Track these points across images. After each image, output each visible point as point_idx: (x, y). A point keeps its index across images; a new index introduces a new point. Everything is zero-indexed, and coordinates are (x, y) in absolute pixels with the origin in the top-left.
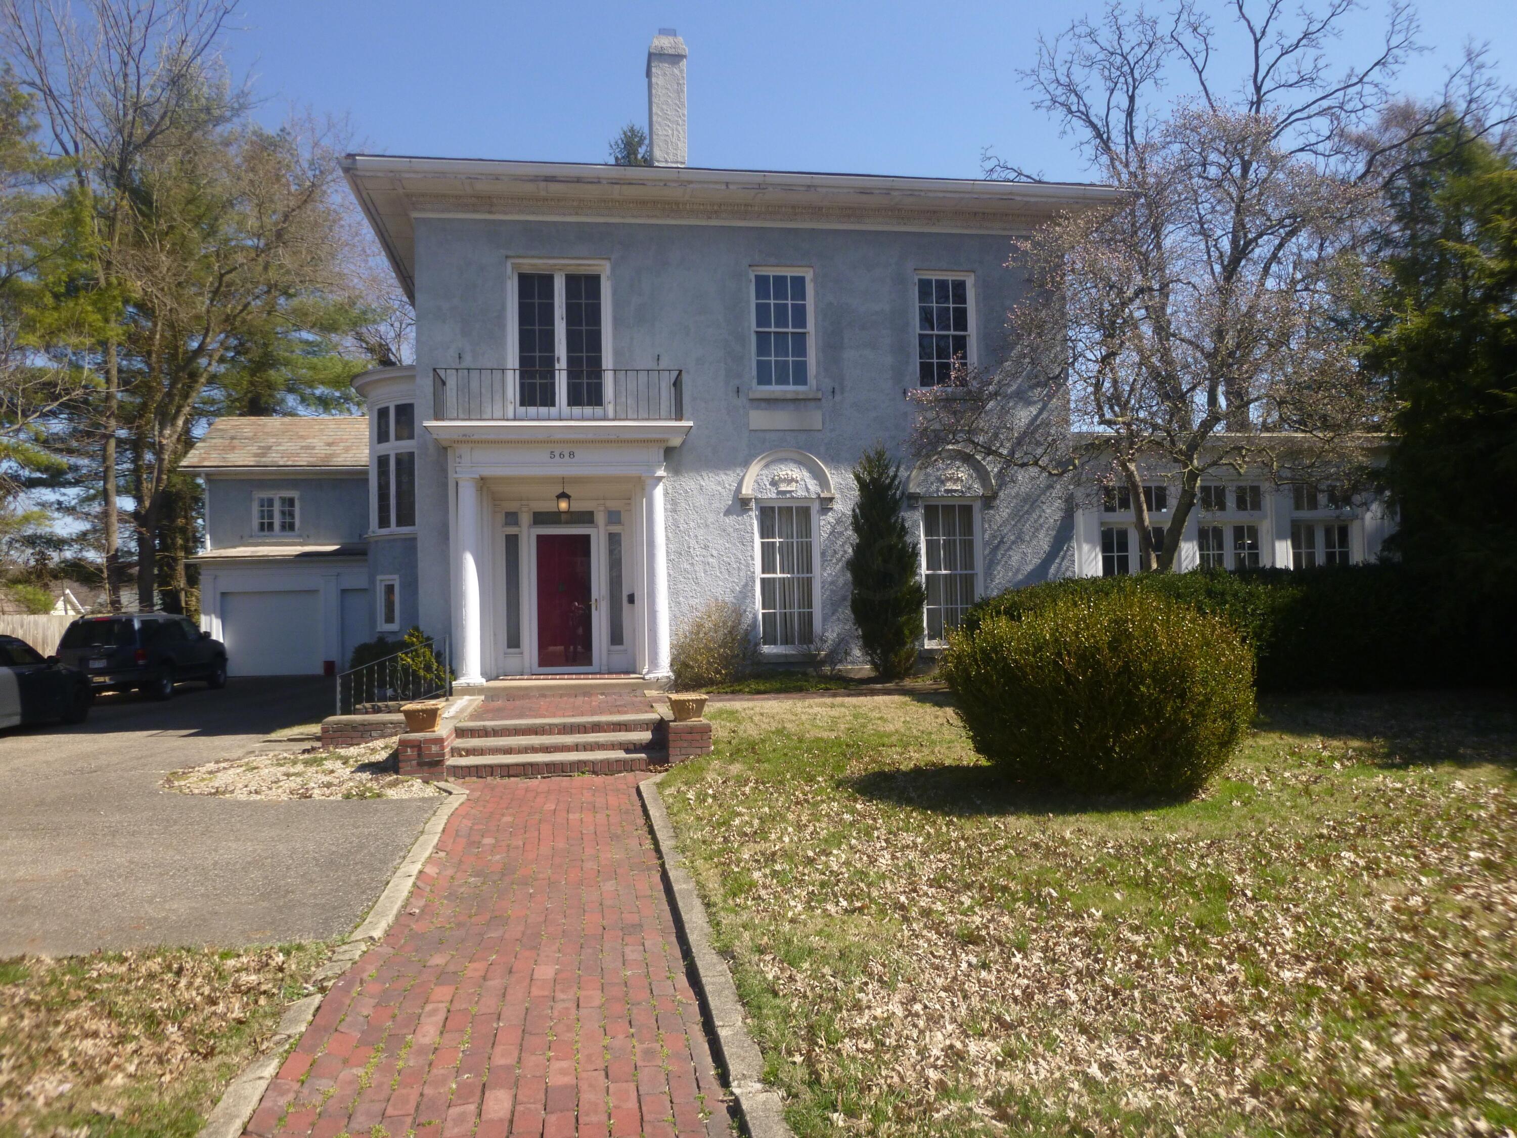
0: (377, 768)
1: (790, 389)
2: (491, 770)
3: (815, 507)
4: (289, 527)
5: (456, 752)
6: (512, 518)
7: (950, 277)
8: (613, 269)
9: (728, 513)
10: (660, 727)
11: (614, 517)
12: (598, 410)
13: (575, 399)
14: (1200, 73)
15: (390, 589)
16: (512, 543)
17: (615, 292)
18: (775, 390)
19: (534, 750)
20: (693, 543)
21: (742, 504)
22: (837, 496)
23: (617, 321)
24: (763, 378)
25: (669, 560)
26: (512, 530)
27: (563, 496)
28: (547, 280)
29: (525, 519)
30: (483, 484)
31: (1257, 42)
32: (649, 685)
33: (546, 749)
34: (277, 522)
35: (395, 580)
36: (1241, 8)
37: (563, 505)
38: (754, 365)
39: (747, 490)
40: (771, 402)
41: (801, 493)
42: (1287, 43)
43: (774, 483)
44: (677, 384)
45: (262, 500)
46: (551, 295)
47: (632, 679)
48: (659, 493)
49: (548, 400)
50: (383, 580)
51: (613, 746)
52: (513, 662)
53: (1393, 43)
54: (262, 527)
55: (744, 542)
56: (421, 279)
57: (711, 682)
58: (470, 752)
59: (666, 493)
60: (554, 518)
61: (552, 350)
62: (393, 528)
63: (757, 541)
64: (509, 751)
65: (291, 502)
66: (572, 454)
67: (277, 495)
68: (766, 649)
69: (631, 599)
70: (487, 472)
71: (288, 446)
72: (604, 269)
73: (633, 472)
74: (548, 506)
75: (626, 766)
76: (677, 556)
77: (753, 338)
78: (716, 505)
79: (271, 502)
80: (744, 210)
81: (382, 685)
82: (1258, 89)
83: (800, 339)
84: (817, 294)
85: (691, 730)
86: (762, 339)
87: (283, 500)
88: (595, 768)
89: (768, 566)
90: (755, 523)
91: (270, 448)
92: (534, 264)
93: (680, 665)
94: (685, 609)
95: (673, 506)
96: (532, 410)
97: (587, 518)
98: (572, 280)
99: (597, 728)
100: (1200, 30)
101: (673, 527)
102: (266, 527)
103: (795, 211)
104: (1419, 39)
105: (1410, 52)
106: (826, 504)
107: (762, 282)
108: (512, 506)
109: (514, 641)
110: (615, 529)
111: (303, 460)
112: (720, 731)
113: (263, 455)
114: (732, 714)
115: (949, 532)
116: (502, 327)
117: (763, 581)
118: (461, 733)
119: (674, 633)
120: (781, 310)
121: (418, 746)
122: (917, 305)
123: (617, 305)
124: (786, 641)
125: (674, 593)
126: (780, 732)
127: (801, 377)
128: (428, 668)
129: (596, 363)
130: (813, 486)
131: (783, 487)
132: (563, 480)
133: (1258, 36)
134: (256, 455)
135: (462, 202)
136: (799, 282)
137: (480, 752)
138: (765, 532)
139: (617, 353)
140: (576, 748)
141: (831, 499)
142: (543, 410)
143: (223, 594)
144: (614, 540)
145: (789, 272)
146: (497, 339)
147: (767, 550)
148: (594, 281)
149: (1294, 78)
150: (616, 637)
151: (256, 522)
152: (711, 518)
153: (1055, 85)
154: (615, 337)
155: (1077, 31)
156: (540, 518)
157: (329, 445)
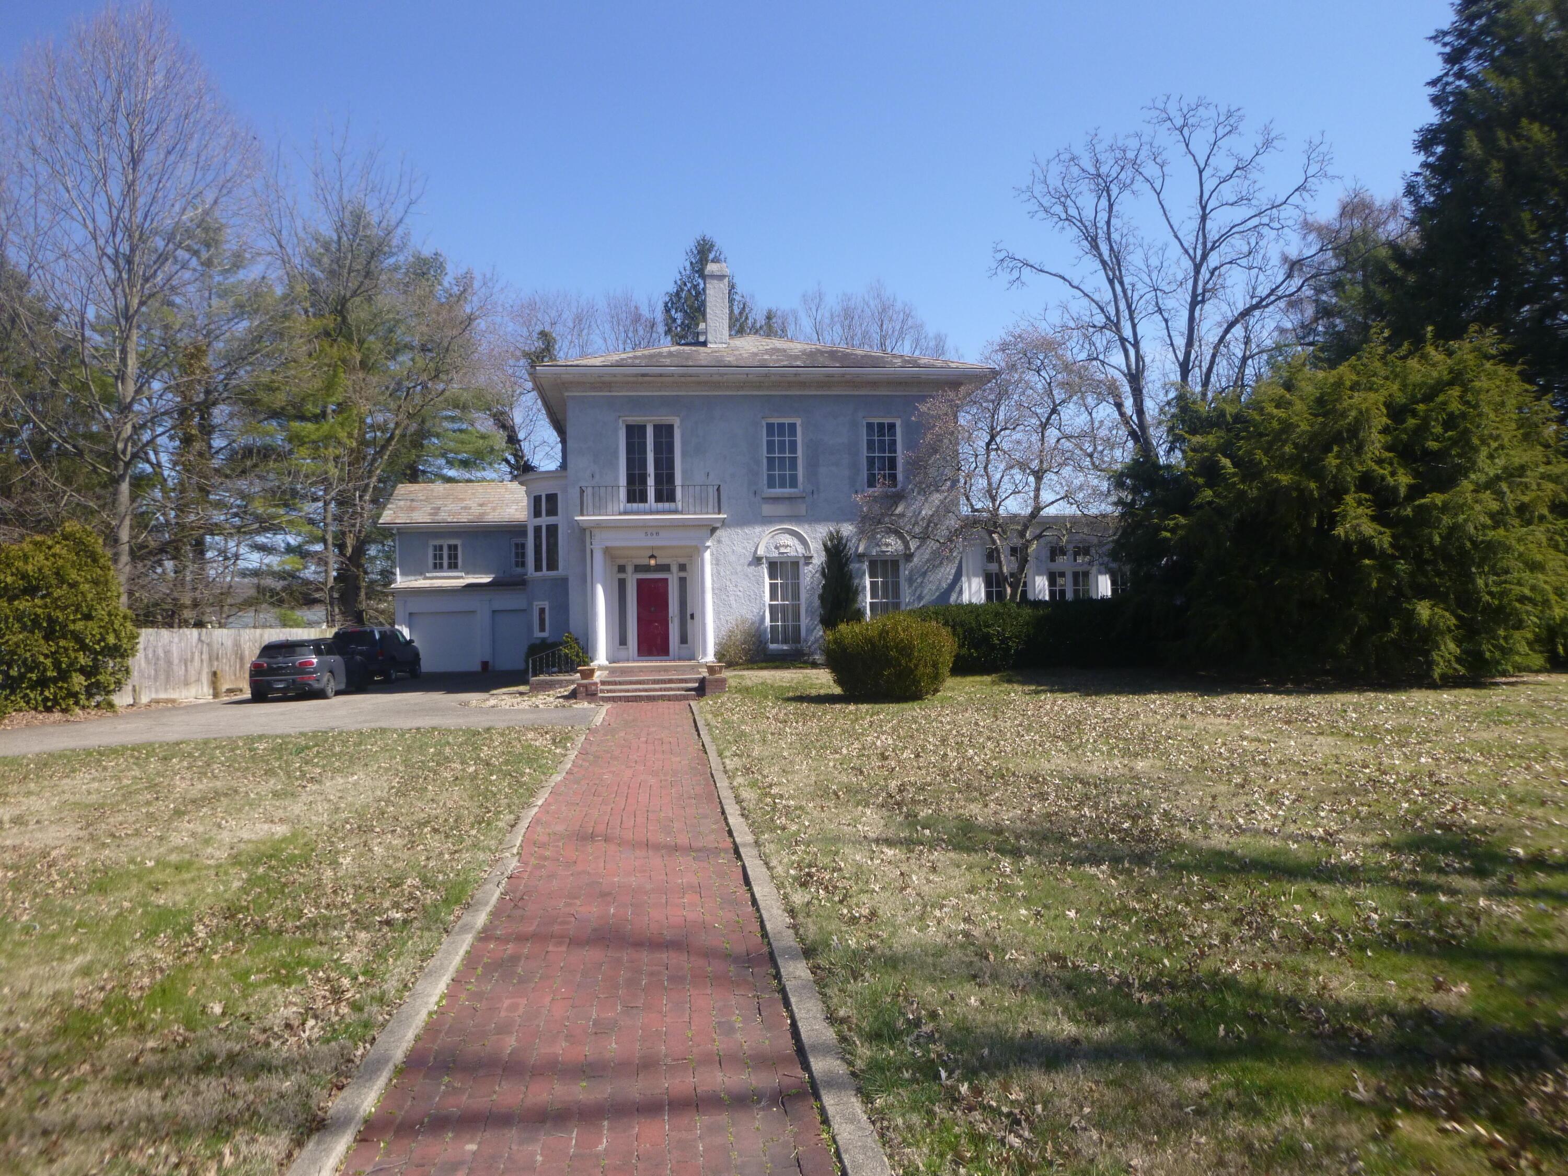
0: (566, 698)
1: (787, 491)
2: (620, 699)
3: (802, 562)
4: (453, 566)
5: (603, 691)
6: (622, 569)
7: (886, 421)
8: (682, 421)
9: (750, 564)
10: (702, 681)
11: (682, 567)
12: (672, 505)
13: (659, 498)
14: (1158, 194)
15: (542, 611)
16: (622, 584)
17: (683, 436)
18: (778, 491)
19: (640, 690)
20: (728, 583)
21: (757, 560)
22: (815, 555)
23: (684, 454)
24: (771, 485)
25: (714, 593)
26: (622, 576)
27: (652, 556)
28: (643, 428)
29: (630, 569)
30: (607, 551)
31: (1201, 172)
32: (701, 666)
33: (646, 690)
34: (445, 562)
35: (546, 605)
36: (1187, 145)
37: (653, 562)
38: (765, 477)
39: (761, 552)
40: (776, 500)
41: (793, 554)
42: (1224, 175)
43: (777, 548)
44: (718, 490)
45: (435, 547)
46: (645, 438)
47: (693, 663)
48: (707, 555)
49: (643, 499)
50: (537, 605)
51: (679, 689)
52: (623, 653)
53: (1309, 174)
54: (435, 564)
55: (760, 583)
56: (570, 431)
57: (737, 664)
58: (608, 691)
59: (712, 554)
60: (647, 568)
61: (646, 469)
62: (544, 571)
63: (767, 581)
64: (628, 691)
65: (456, 547)
66: (657, 534)
67: (446, 543)
68: (773, 646)
69: (692, 616)
70: (609, 544)
71: (452, 506)
72: (676, 422)
73: (694, 543)
74: (644, 562)
75: (685, 698)
76: (720, 591)
77: (765, 461)
78: (742, 561)
79: (441, 548)
80: (759, 385)
81: (548, 666)
82: (1204, 208)
83: (794, 461)
84: (803, 433)
85: (717, 680)
86: (770, 461)
87: (450, 547)
88: (669, 698)
89: (773, 596)
90: (766, 571)
91: (439, 508)
92: (636, 419)
93: (720, 656)
94: (723, 622)
95: (717, 562)
96: (635, 505)
97: (666, 568)
98: (658, 428)
99: (671, 681)
100: (1158, 160)
101: (717, 575)
102: (438, 566)
103: (790, 385)
104: (1330, 170)
105: (1324, 180)
106: (808, 559)
107: (770, 427)
108: (622, 562)
109: (623, 641)
110: (683, 574)
111: (464, 518)
112: (732, 682)
113: (435, 514)
114: (741, 677)
115: (884, 576)
116: (617, 458)
117: (771, 606)
118: (603, 683)
119: (716, 637)
120: (782, 443)
121: (585, 686)
122: (865, 438)
123: (684, 443)
124: (785, 641)
125: (717, 613)
126: (762, 684)
127: (794, 483)
128: (577, 655)
129: (671, 478)
130: (801, 550)
131: (782, 550)
132: (653, 548)
133: (1202, 166)
134: (431, 514)
135: (594, 386)
136: (793, 427)
137: (614, 691)
138: (772, 576)
139: (684, 472)
140: (661, 690)
141: (811, 557)
142: (641, 505)
143: (410, 614)
144: (683, 581)
145: (786, 421)
146: (614, 466)
147: (773, 587)
148: (670, 428)
149: (1233, 199)
150: (684, 640)
151: (431, 562)
152: (739, 569)
153: (1048, 197)
154: (682, 462)
155: (1062, 157)
156: (638, 568)
157: (481, 505)
